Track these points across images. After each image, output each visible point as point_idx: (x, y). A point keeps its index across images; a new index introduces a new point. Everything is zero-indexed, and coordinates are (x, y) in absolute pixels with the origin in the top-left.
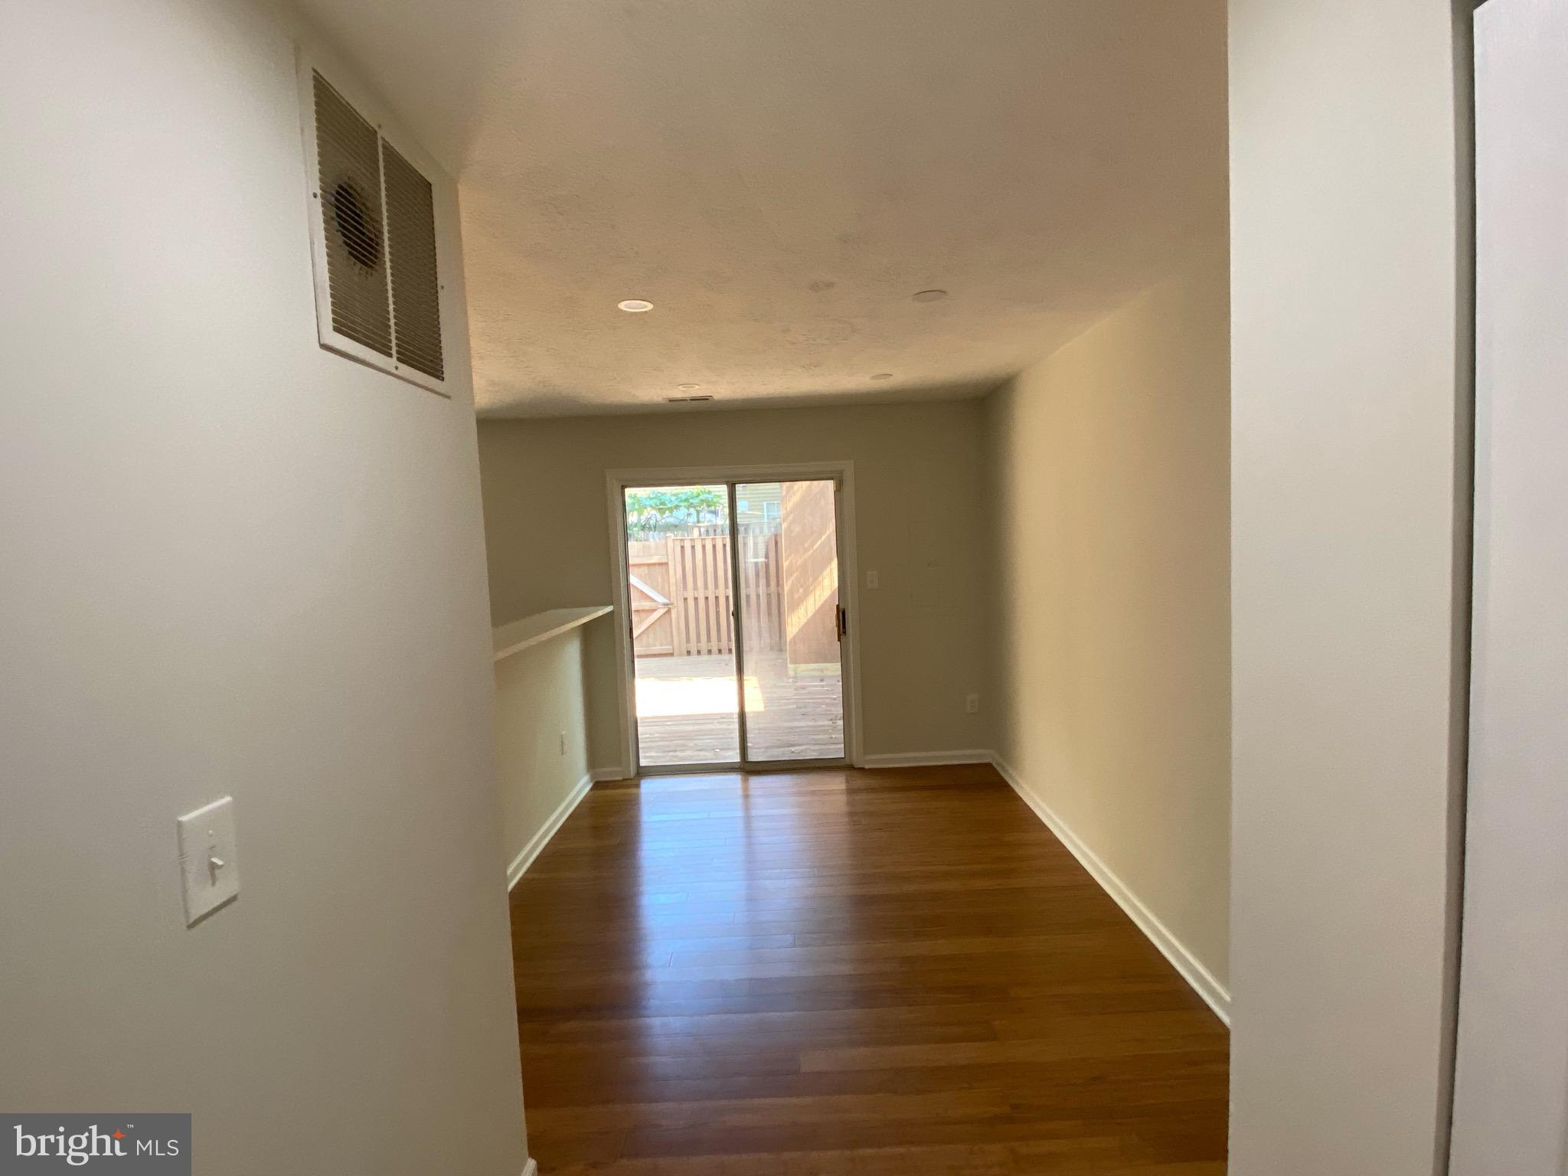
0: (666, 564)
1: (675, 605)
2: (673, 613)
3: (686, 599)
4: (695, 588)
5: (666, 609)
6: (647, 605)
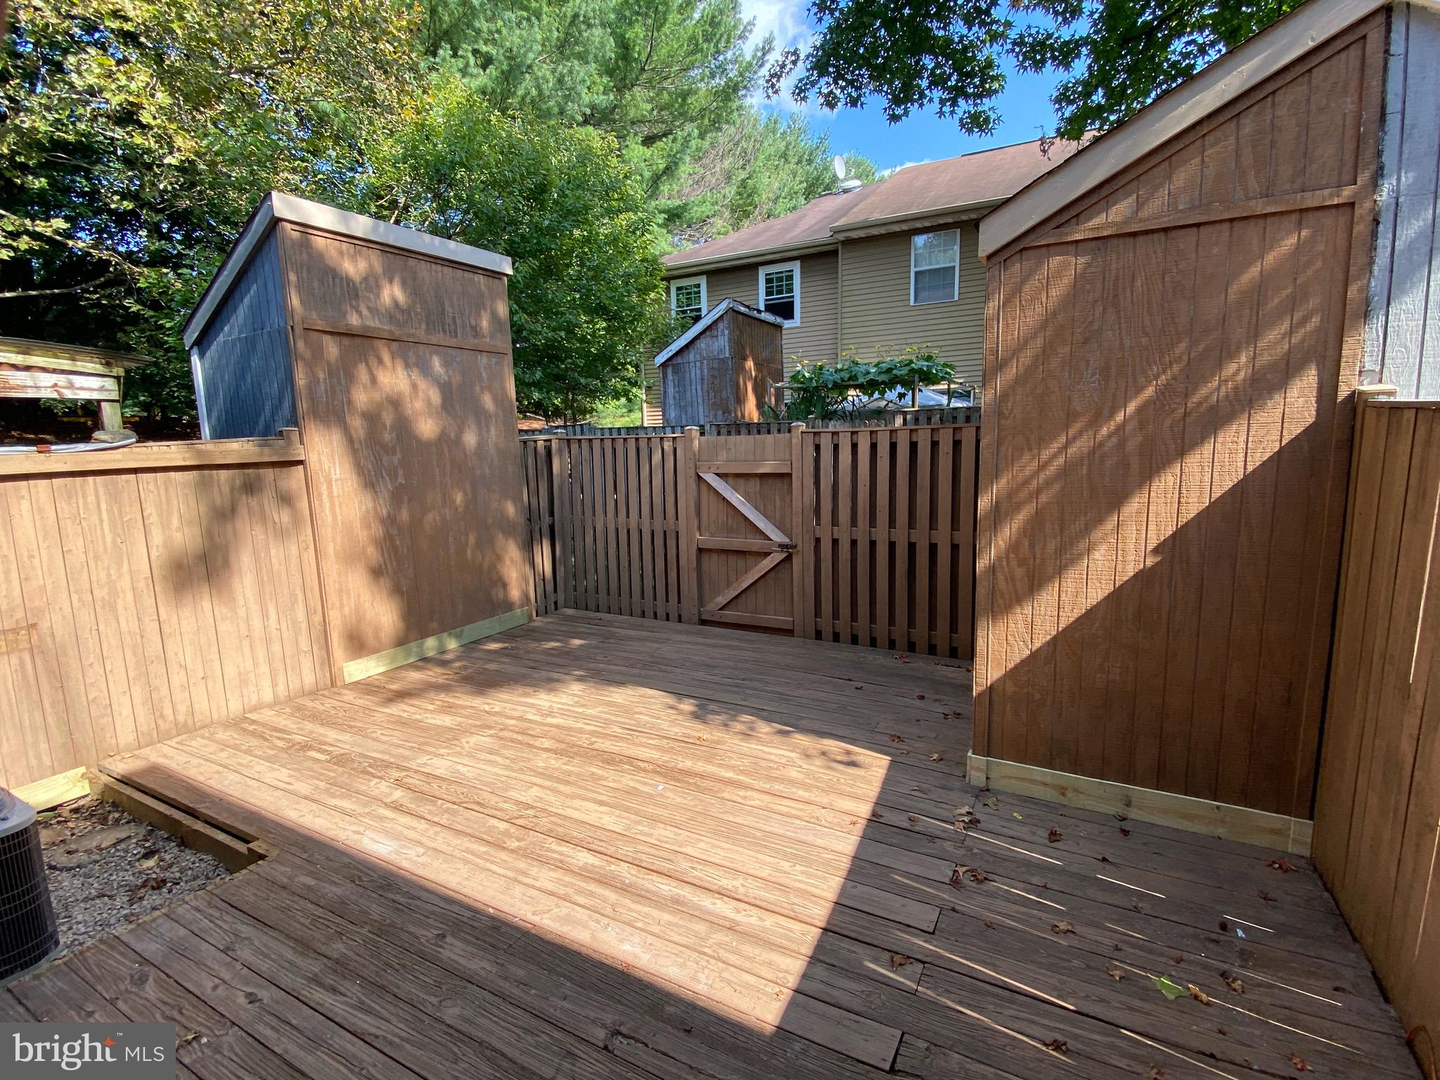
0: (790, 475)
1: (799, 548)
2: (796, 561)
3: (818, 540)
4: (835, 522)
5: (784, 555)
6: (755, 544)
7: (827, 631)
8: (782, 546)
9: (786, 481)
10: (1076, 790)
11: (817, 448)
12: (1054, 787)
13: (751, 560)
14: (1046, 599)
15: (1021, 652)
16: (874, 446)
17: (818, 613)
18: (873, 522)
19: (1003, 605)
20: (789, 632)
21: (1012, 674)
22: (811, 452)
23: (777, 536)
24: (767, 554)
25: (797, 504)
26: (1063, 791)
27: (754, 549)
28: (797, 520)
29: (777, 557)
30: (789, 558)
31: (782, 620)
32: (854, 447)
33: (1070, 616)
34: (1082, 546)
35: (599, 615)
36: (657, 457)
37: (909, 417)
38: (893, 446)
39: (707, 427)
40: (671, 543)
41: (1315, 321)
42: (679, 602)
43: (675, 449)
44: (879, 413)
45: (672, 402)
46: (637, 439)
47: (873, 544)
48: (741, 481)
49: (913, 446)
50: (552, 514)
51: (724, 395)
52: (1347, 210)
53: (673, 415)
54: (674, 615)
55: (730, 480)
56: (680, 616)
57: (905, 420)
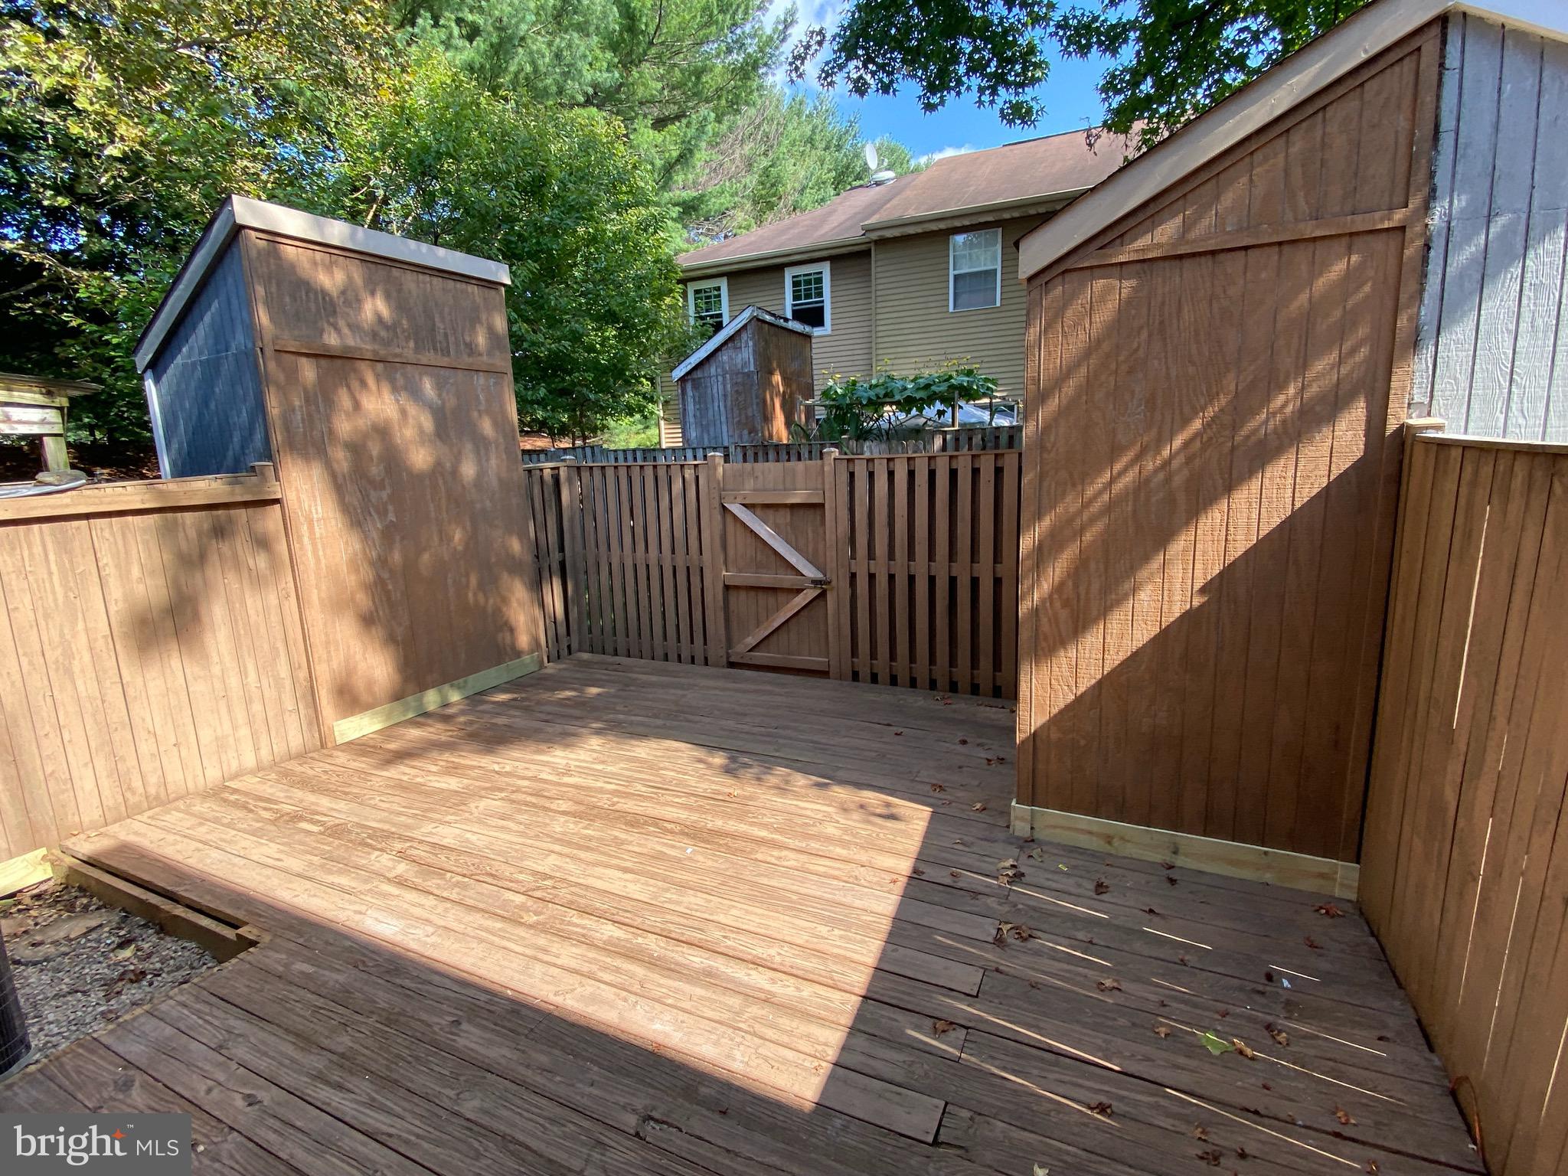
0: (822, 506)
1: (834, 583)
2: (830, 598)
3: (853, 576)
4: (871, 556)
5: (818, 592)
6: (787, 580)
7: (864, 672)
8: (816, 582)
9: (818, 512)
10: (1122, 838)
11: (852, 475)
12: (1098, 835)
13: (782, 597)
14: (1091, 640)
15: (1065, 697)
16: (911, 474)
17: (854, 652)
18: (911, 555)
19: (1048, 647)
20: (824, 674)
21: (1055, 721)
22: (844, 478)
23: (810, 572)
24: (799, 591)
25: (830, 536)
26: (1109, 839)
27: (786, 585)
28: (831, 554)
29: (811, 594)
30: (823, 595)
31: (817, 661)
32: (891, 474)
33: (1114, 659)
34: (1127, 586)
35: (617, 659)
36: (677, 486)
37: (948, 437)
38: (932, 474)
39: (732, 449)
40: (695, 580)
41: (1364, 351)
42: (705, 643)
43: (697, 478)
44: (917, 432)
45: (692, 420)
46: (655, 467)
47: (912, 579)
48: (770, 513)
49: (953, 474)
50: (562, 549)
51: (750, 414)
52: (1398, 234)
53: (694, 435)
54: (699, 658)
55: (759, 511)
56: (706, 659)
57: (944, 440)
